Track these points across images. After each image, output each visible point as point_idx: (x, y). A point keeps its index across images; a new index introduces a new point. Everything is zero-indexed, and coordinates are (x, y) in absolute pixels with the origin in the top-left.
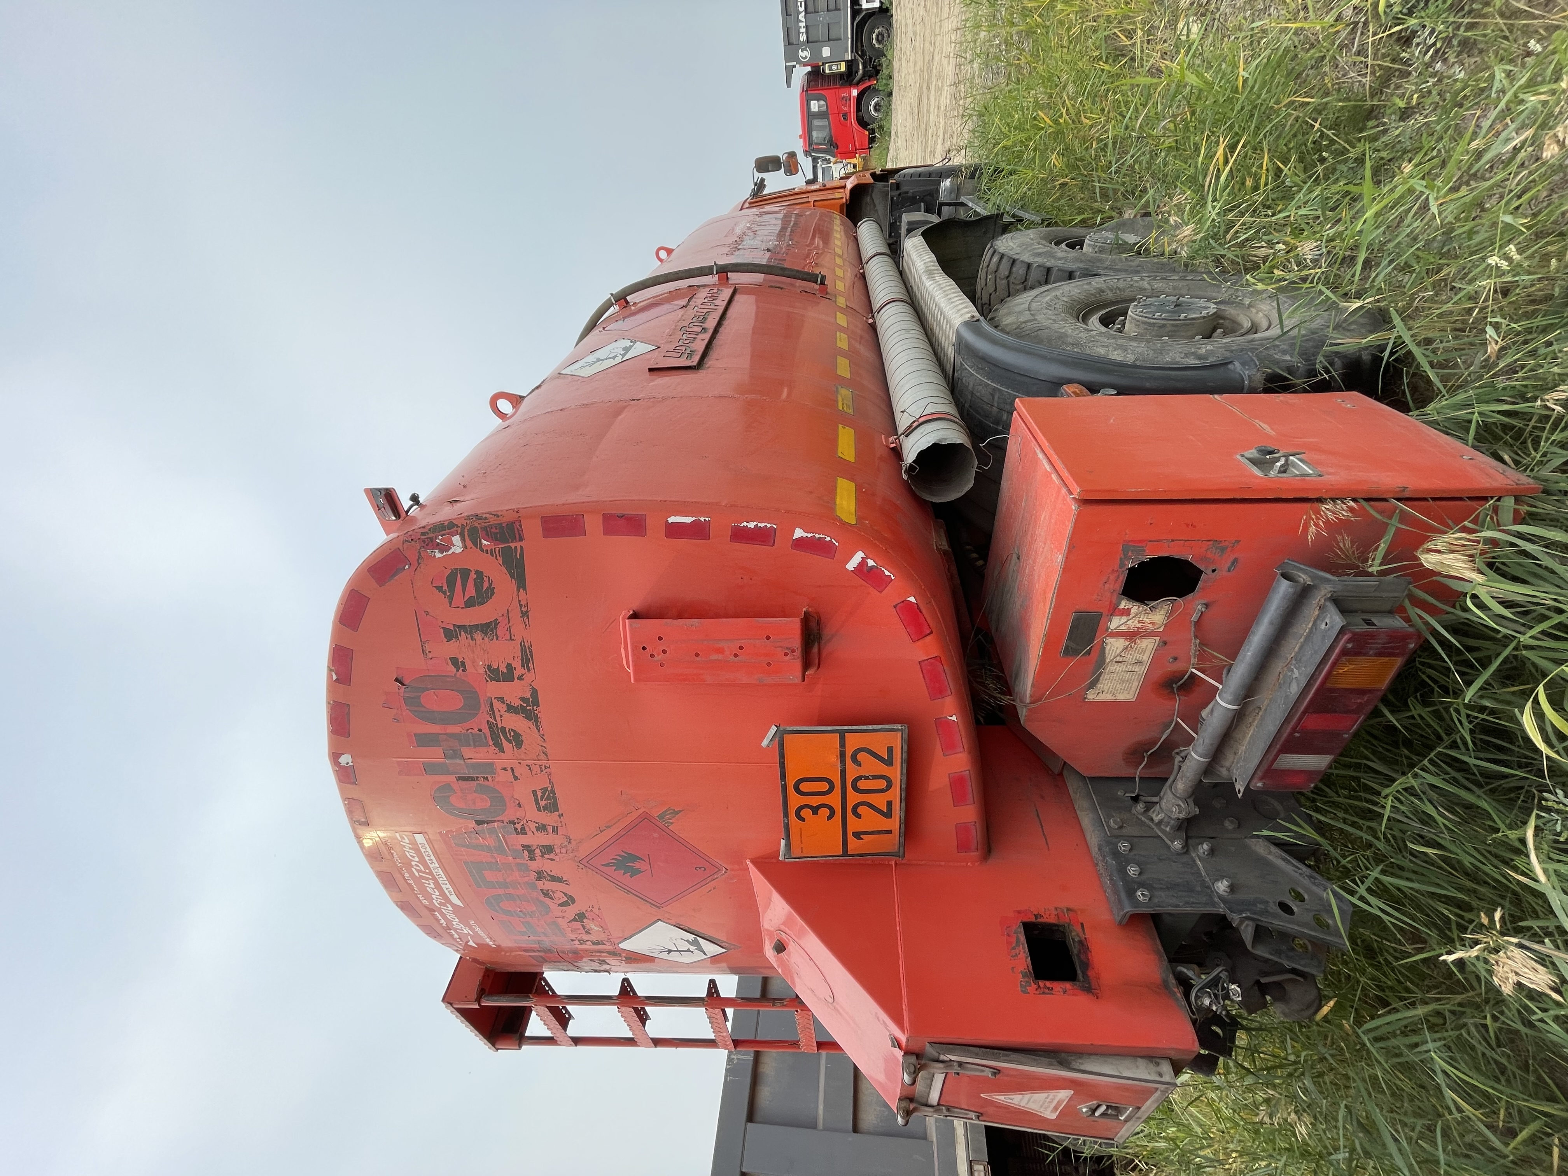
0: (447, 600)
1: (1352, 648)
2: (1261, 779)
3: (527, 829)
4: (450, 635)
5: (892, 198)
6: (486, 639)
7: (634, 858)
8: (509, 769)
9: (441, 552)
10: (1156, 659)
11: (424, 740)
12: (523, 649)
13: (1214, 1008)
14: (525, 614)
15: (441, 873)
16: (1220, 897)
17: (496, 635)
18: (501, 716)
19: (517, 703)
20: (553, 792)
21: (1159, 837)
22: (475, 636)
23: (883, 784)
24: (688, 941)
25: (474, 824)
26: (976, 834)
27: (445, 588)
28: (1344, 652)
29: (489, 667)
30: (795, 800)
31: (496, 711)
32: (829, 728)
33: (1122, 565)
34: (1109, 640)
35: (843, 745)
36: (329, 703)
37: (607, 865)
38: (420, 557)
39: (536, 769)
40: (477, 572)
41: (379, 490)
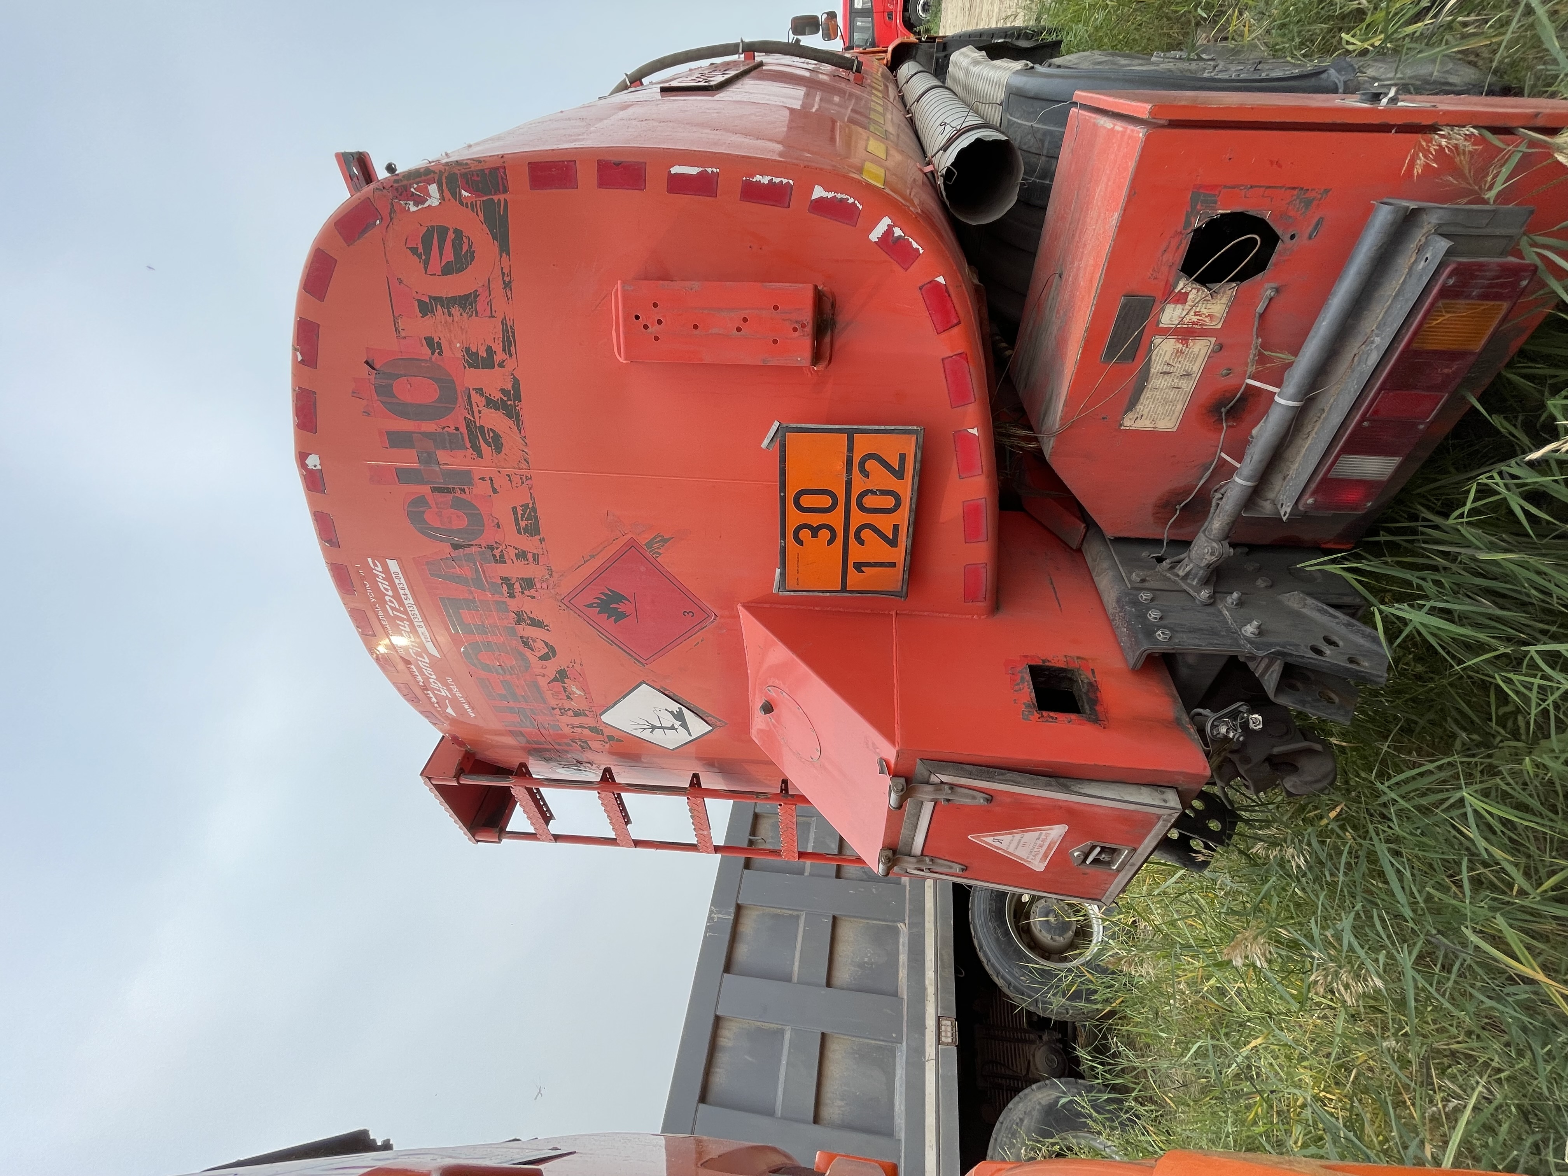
0: (422, 265)
1: (1453, 285)
2: (1313, 494)
3: (506, 557)
4: (426, 309)
5: (937, 60)
6: (465, 315)
7: (618, 598)
8: (487, 479)
9: (416, 205)
10: (1208, 369)
11: (398, 440)
12: (505, 331)
13: (1231, 735)
14: (507, 285)
15: (417, 612)
16: (1248, 639)
17: (476, 310)
18: (480, 412)
19: (497, 396)
20: (534, 510)
21: (1185, 591)
22: (453, 310)
23: (890, 502)
24: (672, 713)
25: (448, 549)
26: (986, 577)
27: (420, 250)
28: (1445, 293)
29: (468, 350)
30: (795, 518)
31: (474, 405)
32: (837, 427)
33: (1188, 223)
34: (1158, 340)
35: (850, 449)
36: (294, 390)
37: (590, 606)
38: (392, 211)
39: (516, 480)
40: (456, 231)
41: (352, 154)
